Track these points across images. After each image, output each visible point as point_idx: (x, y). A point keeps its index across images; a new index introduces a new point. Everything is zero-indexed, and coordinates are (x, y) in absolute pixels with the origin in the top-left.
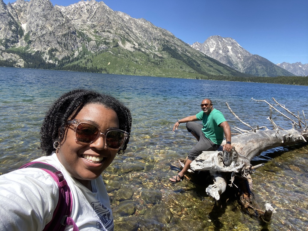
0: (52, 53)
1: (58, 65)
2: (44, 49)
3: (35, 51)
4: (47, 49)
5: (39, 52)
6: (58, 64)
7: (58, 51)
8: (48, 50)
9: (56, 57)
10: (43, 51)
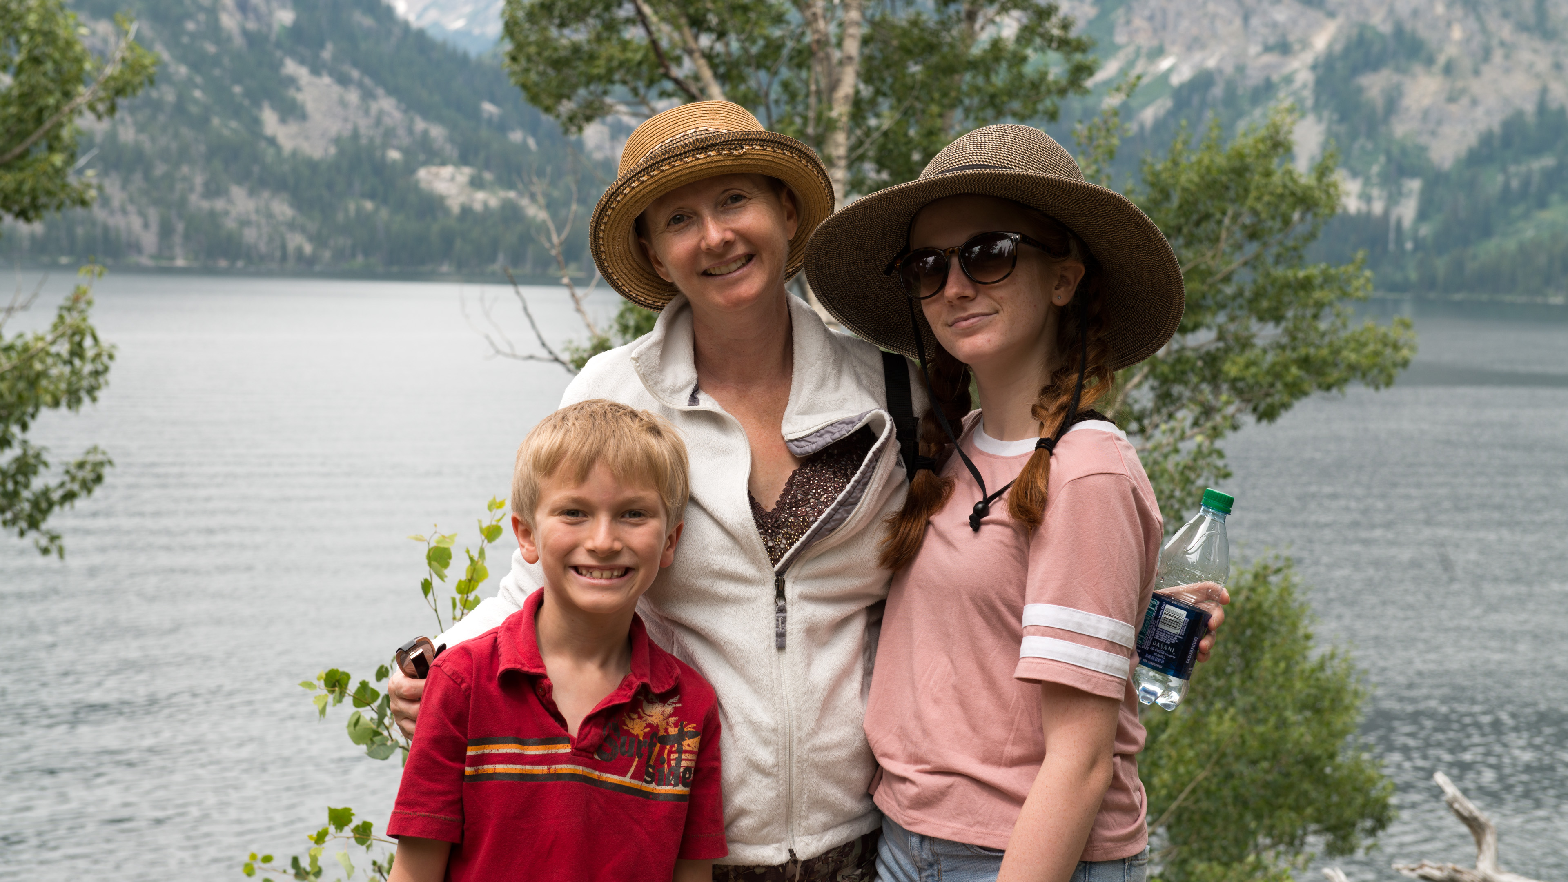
0: (1360, 90)
1: (1425, 230)
2: (1268, 49)
3: (1176, 80)
4: (1305, 44)
5: (1217, 91)
6: (1422, 215)
7: (1430, 61)
8: (1308, 57)
9: (1400, 129)
10: (1254, 78)
